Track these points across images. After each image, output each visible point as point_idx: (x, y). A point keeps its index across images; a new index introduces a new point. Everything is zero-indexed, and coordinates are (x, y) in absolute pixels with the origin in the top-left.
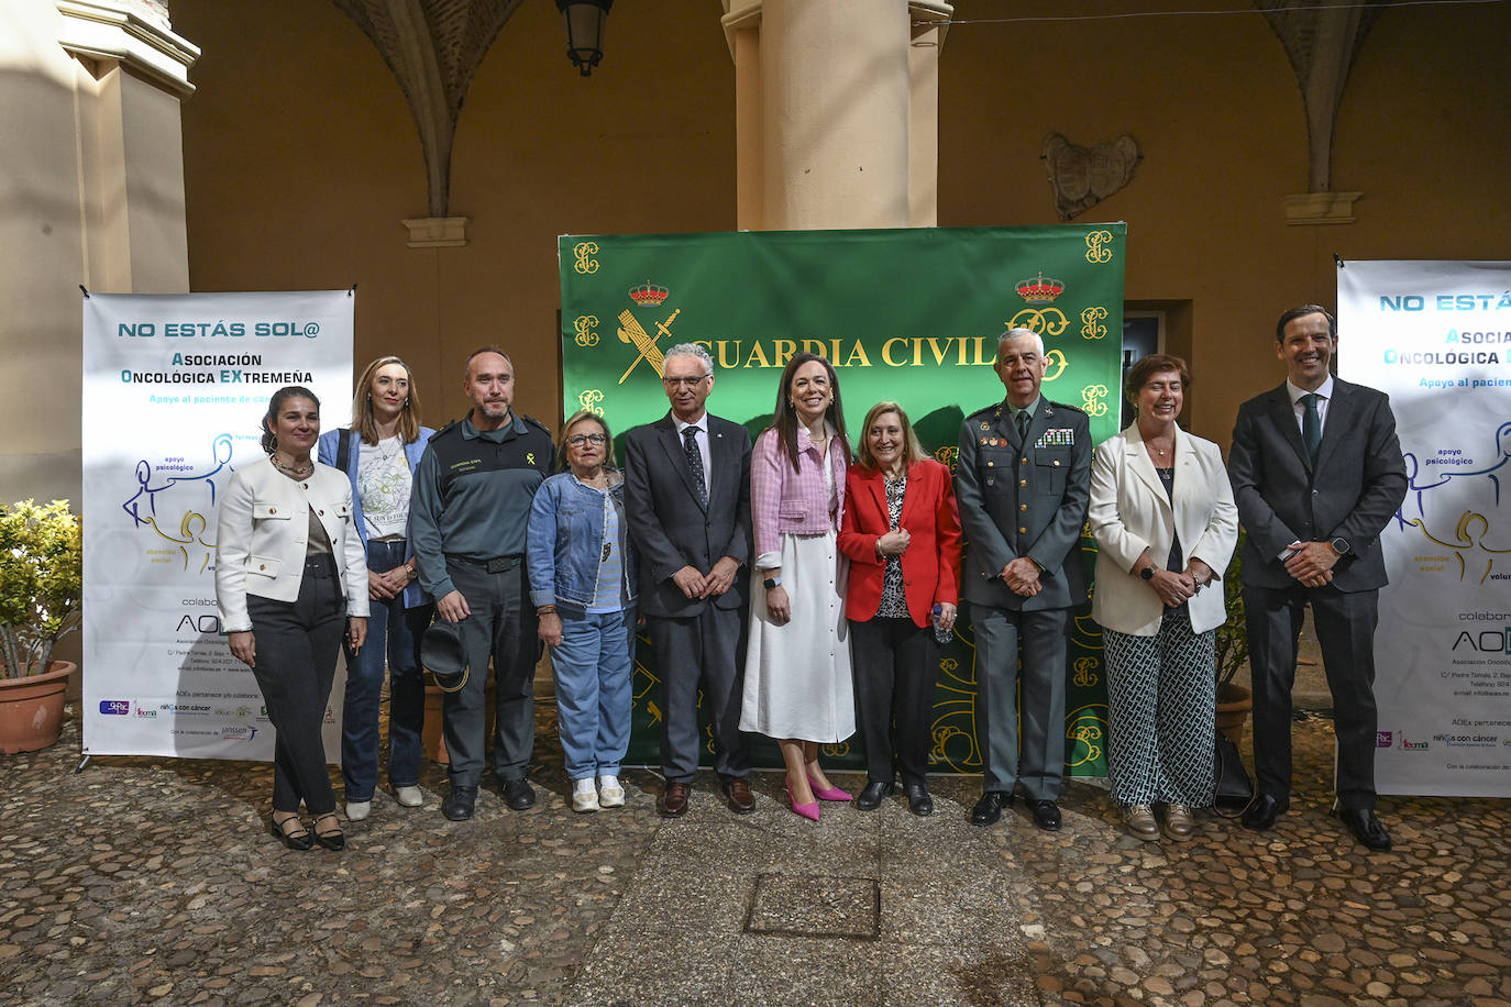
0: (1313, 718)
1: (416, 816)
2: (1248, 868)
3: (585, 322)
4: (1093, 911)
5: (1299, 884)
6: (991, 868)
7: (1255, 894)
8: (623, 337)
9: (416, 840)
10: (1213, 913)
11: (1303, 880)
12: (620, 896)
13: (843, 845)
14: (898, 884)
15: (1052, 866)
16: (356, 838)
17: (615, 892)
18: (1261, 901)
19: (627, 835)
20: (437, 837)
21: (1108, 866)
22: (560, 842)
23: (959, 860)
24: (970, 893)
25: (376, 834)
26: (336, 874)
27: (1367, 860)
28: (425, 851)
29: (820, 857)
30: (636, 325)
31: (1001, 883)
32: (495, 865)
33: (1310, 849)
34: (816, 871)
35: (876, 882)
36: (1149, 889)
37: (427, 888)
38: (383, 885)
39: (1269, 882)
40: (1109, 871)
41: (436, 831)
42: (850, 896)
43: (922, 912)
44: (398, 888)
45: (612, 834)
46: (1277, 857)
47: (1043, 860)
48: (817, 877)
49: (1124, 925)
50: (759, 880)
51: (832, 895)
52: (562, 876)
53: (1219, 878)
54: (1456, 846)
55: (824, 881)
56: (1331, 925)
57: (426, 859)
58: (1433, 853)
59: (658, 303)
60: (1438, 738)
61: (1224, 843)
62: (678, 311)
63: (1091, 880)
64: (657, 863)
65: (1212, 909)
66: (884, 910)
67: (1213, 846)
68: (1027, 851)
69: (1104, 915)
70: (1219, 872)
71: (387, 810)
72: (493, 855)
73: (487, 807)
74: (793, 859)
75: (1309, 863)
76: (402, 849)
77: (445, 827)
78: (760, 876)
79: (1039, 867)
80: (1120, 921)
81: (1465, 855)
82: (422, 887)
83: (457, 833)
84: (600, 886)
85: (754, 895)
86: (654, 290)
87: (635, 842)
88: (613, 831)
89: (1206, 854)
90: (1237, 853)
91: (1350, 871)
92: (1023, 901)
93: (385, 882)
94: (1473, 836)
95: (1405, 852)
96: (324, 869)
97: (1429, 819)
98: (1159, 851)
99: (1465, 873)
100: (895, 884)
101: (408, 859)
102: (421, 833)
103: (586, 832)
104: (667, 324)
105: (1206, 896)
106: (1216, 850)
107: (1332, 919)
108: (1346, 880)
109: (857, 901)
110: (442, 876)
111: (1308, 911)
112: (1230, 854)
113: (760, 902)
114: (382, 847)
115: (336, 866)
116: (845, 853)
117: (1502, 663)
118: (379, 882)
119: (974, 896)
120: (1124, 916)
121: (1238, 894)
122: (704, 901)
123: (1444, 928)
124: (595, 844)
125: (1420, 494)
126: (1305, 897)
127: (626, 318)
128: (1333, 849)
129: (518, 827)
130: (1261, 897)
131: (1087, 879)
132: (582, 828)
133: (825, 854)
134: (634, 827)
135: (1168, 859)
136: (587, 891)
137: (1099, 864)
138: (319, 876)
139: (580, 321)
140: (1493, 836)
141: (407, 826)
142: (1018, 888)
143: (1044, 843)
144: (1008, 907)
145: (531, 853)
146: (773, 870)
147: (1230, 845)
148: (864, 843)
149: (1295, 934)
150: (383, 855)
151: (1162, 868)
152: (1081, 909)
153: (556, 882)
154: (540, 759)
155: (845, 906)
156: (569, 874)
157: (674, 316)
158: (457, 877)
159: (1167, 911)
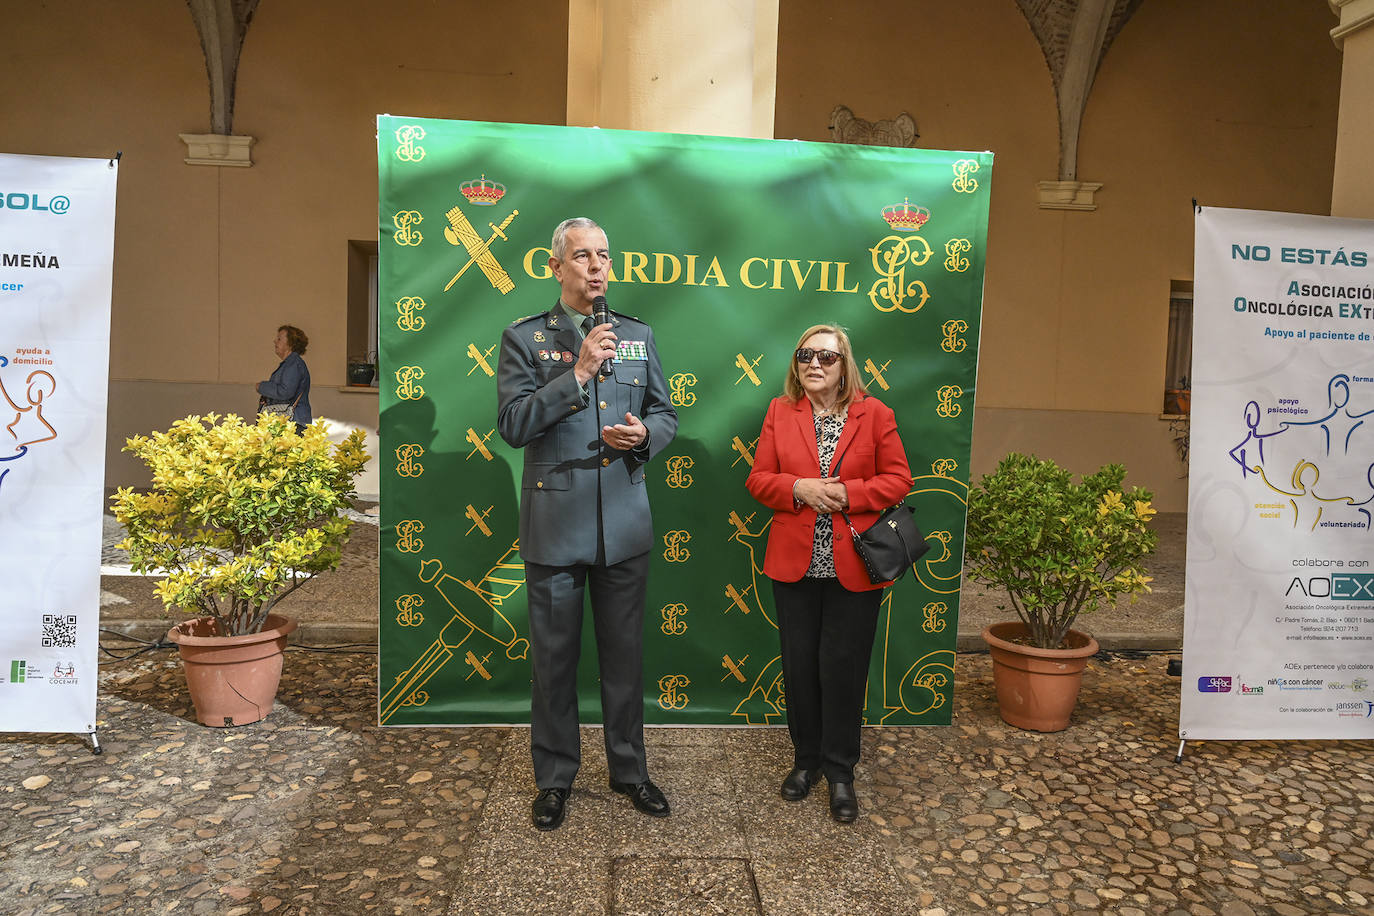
0: (1116, 660)
1: (182, 797)
2: (1124, 825)
3: (406, 217)
4: (988, 887)
5: (1179, 842)
6: (866, 837)
7: (1145, 857)
8: (450, 237)
9: (181, 831)
10: (1110, 882)
11: (1182, 836)
12: (448, 898)
13: (700, 816)
14: (772, 863)
15: (928, 832)
16: (100, 832)
17: (441, 893)
18: (1151, 865)
19: (448, 813)
20: (208, 824)
21: (985, 828)
22: (367, 825)
23: (829, 829)
24: (852, 870)
25: (127, 824)
26: (68, 885)
27: (1229, 810)
28: (192, 845)
29: (677, 833)
30: (466, 225)
31: (882, 857)
32: (286, 862)
33: (1172, 800)
34: (677, 851)
35: (747, 862)
36: (1037, 855)
37: (196, 899)
38: (136, 898)
39: (1148, 839)
40: (988, 835)
41: (208, 818)
42: (723, 883)
43: (808, 898)
44: (155, 902)
45: (429, 813)
46: (1145, 811)
47: (916, 825)
48: (679, 859)
49: (1027, 903)
50: (613, 866)
51: (703, 882)
52: (372, 873)
53: (1099, 838)
54: (1302, 792)
55: (689, 863)
56: (1231, 890)
57: (193, 858)
58: (1285, 799)
59: (494, 201)
60: (1272, 682)
61: (1089, 796)
62: (516, 212)
63: (973, 848)
64: (489, 849)
65: (1107, 878)
66: (765, 900)
67: (1079, 800)
68: (898, 814)
69: (1002, 891)
70: (1097, 831)
71: (143, 791)
72: (282, 848)
73: (272, 781)
74: (647, 836)
75: (1178, 817)
76: (162, 845)
77: (219, 811)
78: (614, 861)
79: (915, 833)
80: (1021, 897)
81: (1313, 800)
82: (188, 899)
83: (234, 820)
84: (422, 885)
85: (611, 886)
86: (489, 187)
87: (460, 822)
88: (431, 808)
89: (1076, 810)
90: (1106, 807)
91: (1219, 824)
92: (912, 878)
93: (137, 894)
94: (1311, 780)
95: (1259, 800)
96: (52, 879)
97: (1266, 763)
98: (1030, 810)
99: (1324, 820)
100: (769, 864)
101: (171, 858)
102: (188, 822)
103: (397, 811)
104: (504, 225)
105: (1095, 861)
106: (1085, 805)
107: (1228, 883)
108: (1220, 834)
109: (733, 889)
110: (216, 881)
111: (1202, 874)
112: (1101, 809)
113: (621, 897)
114: (135, 844)
115: (71, 873)
116: (705, 826)
117: (1328, 608)
118: (128, 893)
119: (858, 875)
120: (1022, 892)
121: (1125, 856)
122: (552, 898)
123: (1337, 888)
124: (410, 827)
125: (1261, 441)
126: (1192, 858)
127: (455, 215)
128: (1193, 799)
129: (312, 807)
130: (1151, 860)
131: (967, 846)
132: (392, 807)
133: (682, 828)
134: (456, 803)
135: (1043, 819)
136: (406, 893)
137: (976, 828)
138: (46, 889)
139: (401, 215)
140: (1328, 779)
141: (170, 812)
142: (902, 861)
143: (912, 803)
144: (899, 887)
145: (330, 842)
146: (627, 851)
147: (1096, 798)
148: (722, 812)
149: (1200, 903)
150: (136, 853)
151: (1040, 828)
152: (975, 886)
153: (365, 884)
154: (335, 718)
155: (720, 897)
156: (381, 871)
157: (511, 217)
158: (235, 882)
159: (1063, 881)
